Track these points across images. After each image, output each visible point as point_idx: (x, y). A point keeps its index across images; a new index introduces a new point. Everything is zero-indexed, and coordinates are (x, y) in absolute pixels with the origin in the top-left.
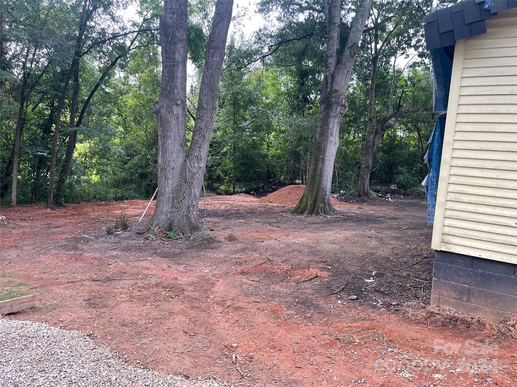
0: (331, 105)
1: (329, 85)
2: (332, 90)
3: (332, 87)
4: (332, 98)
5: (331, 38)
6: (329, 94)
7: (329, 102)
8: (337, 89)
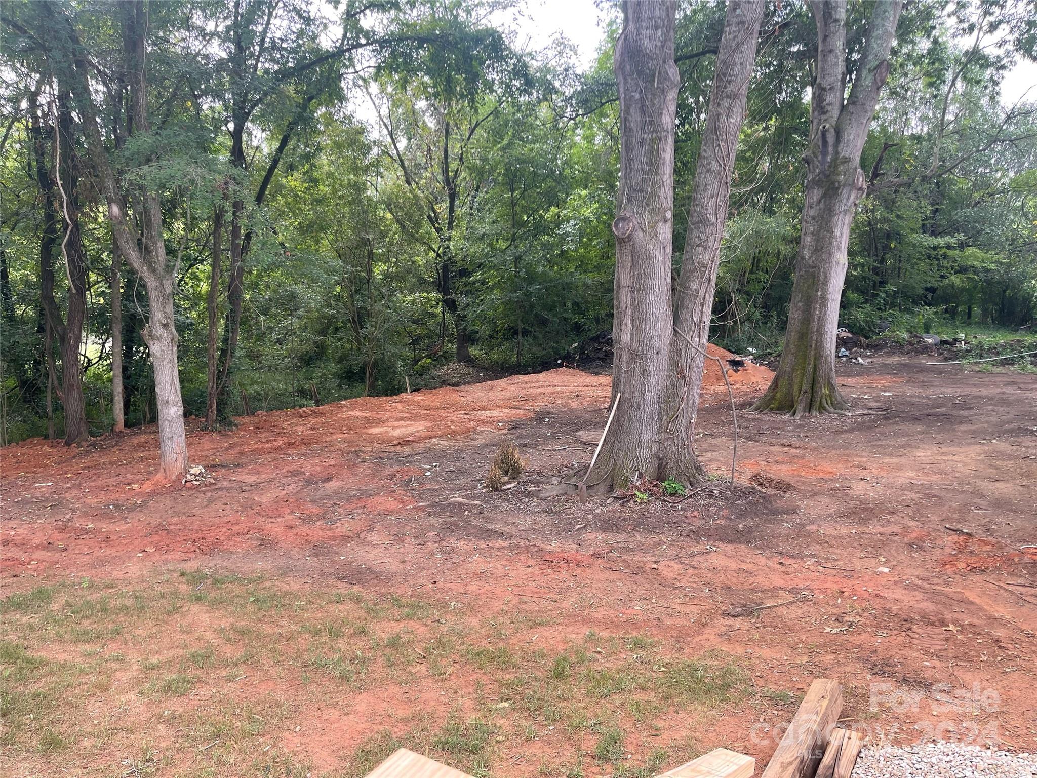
0: (838, 189)
1: (830, 149)
2: (837, 158)
3: (837, 153)
4: (838, 174)
5: (831, 51)
6: (830, 167)
7: (833, 183)
8: (847, 156)
